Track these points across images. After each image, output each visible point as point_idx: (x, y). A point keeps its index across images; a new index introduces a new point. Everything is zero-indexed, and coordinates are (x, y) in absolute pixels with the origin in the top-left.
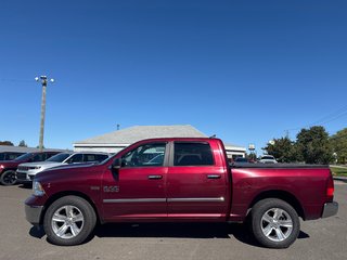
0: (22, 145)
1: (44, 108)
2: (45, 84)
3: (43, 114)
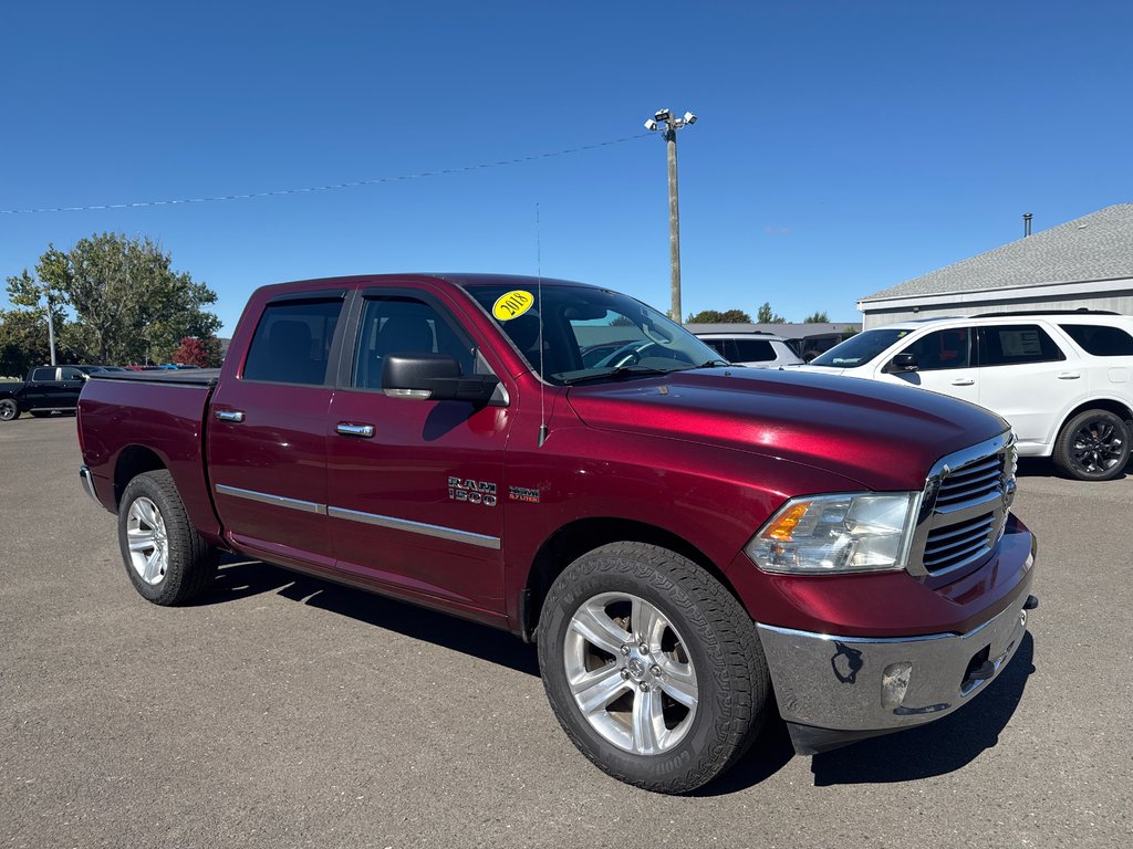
0: (764, 317)
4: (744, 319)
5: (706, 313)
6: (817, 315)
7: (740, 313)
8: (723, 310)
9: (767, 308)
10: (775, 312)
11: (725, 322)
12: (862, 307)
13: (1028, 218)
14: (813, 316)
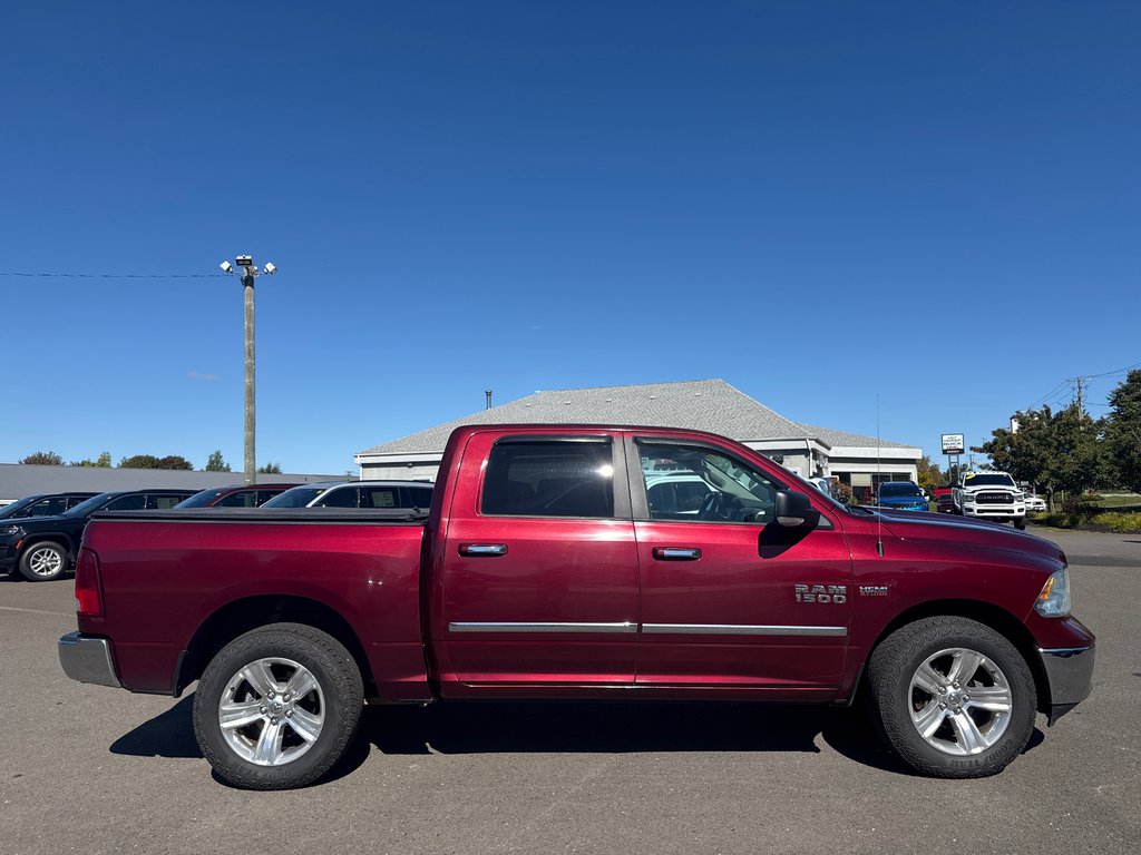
0: (215, 465)
1: (251, 353)
2: (249, 281)
3: (251, 371)
4: (185, 466)
5: (140, 458)
6: (269, 466)
7: (181, 460)
8: (161, 456)
9: (218, 456)
10: (225, 461)
11: (163, 468)
12: (359, 460)
13: (489, 394)
14: (265, 467)
